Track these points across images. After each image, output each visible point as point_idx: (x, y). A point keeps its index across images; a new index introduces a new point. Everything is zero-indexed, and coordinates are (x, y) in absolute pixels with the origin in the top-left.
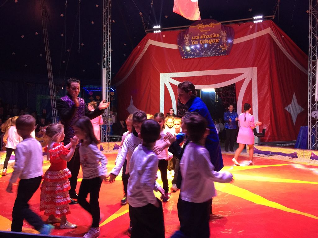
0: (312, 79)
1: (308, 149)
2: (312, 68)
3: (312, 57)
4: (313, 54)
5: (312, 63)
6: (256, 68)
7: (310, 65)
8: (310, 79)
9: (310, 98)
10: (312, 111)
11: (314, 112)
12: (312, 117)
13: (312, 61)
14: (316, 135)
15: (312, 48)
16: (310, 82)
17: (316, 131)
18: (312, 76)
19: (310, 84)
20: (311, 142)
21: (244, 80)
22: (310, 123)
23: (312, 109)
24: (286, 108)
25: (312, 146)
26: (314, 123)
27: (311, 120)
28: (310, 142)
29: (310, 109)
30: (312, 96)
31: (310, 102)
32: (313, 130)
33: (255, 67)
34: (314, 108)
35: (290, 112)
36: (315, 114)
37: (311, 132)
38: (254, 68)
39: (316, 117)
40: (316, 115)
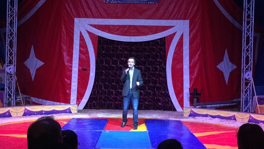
0: (246, 38)
1: (241, 111)
2: (247, 27)
3: (247, 14)
4: (247, 12)
5: (247, 21)
6: (188, 21)
8: (244, 38)
9: (243, 58)
10: (245, 72)
12: (245, 78)
14: (249, 97)
15: (247, 6)
16: (244, 41)
18: (246, 35)
19: (244, 43)
20: (244, 104)
22: (243, 84)
23: (245, 70)
24: (218, 67)
25: (245, 108)
26: (247, 84)
27: (244, 81)
28: (242, 104)
29: (243, 69)
30: (246, 55)
32: (246, 92)
33: (187, 19)
34: (247, 69)
35: (222, 71)
37: (244, 94)
38: (186, 21)
39: (249, 78)
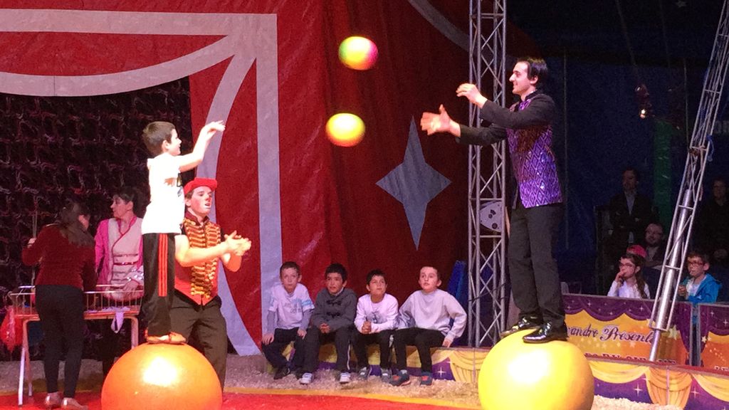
1: (470, 344)
2: (482, 42)
6: (274, 16)
7: (474, 30)
8: (475, 81)
11: (487, 210)
12: (481, 225)
13: (481, 16)
14: (494, 292)
17: (494, 275)
18: (482, 72)
20: (478, 318)
21: (224, 65)
22: (474, 247)
23: (481, 197)
25: (482, 333)
26: (487, 247)
27: (478, 237)
28: (474, 318)
31: (473, 171)
32: (486, 274)
33: (270, 12)
35: (398, 198)
36: (490, 216)
37: (478, 282)
39: (495, 226)
40: (496, 219)
